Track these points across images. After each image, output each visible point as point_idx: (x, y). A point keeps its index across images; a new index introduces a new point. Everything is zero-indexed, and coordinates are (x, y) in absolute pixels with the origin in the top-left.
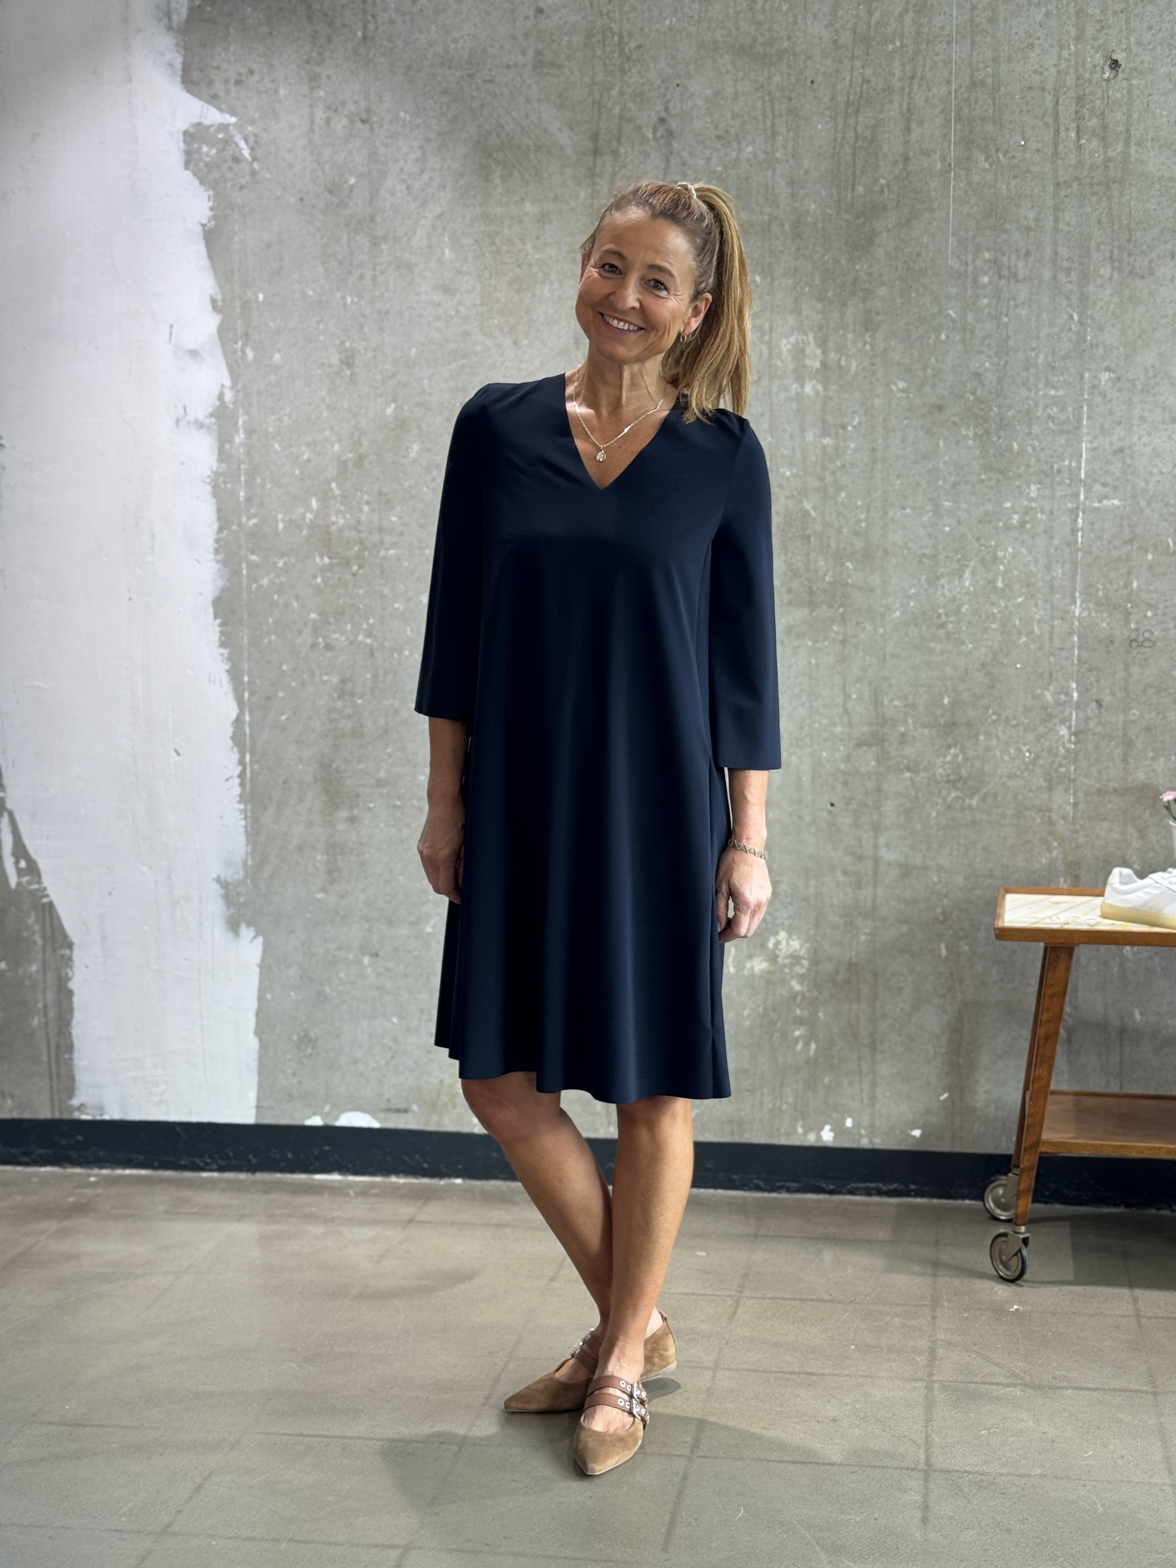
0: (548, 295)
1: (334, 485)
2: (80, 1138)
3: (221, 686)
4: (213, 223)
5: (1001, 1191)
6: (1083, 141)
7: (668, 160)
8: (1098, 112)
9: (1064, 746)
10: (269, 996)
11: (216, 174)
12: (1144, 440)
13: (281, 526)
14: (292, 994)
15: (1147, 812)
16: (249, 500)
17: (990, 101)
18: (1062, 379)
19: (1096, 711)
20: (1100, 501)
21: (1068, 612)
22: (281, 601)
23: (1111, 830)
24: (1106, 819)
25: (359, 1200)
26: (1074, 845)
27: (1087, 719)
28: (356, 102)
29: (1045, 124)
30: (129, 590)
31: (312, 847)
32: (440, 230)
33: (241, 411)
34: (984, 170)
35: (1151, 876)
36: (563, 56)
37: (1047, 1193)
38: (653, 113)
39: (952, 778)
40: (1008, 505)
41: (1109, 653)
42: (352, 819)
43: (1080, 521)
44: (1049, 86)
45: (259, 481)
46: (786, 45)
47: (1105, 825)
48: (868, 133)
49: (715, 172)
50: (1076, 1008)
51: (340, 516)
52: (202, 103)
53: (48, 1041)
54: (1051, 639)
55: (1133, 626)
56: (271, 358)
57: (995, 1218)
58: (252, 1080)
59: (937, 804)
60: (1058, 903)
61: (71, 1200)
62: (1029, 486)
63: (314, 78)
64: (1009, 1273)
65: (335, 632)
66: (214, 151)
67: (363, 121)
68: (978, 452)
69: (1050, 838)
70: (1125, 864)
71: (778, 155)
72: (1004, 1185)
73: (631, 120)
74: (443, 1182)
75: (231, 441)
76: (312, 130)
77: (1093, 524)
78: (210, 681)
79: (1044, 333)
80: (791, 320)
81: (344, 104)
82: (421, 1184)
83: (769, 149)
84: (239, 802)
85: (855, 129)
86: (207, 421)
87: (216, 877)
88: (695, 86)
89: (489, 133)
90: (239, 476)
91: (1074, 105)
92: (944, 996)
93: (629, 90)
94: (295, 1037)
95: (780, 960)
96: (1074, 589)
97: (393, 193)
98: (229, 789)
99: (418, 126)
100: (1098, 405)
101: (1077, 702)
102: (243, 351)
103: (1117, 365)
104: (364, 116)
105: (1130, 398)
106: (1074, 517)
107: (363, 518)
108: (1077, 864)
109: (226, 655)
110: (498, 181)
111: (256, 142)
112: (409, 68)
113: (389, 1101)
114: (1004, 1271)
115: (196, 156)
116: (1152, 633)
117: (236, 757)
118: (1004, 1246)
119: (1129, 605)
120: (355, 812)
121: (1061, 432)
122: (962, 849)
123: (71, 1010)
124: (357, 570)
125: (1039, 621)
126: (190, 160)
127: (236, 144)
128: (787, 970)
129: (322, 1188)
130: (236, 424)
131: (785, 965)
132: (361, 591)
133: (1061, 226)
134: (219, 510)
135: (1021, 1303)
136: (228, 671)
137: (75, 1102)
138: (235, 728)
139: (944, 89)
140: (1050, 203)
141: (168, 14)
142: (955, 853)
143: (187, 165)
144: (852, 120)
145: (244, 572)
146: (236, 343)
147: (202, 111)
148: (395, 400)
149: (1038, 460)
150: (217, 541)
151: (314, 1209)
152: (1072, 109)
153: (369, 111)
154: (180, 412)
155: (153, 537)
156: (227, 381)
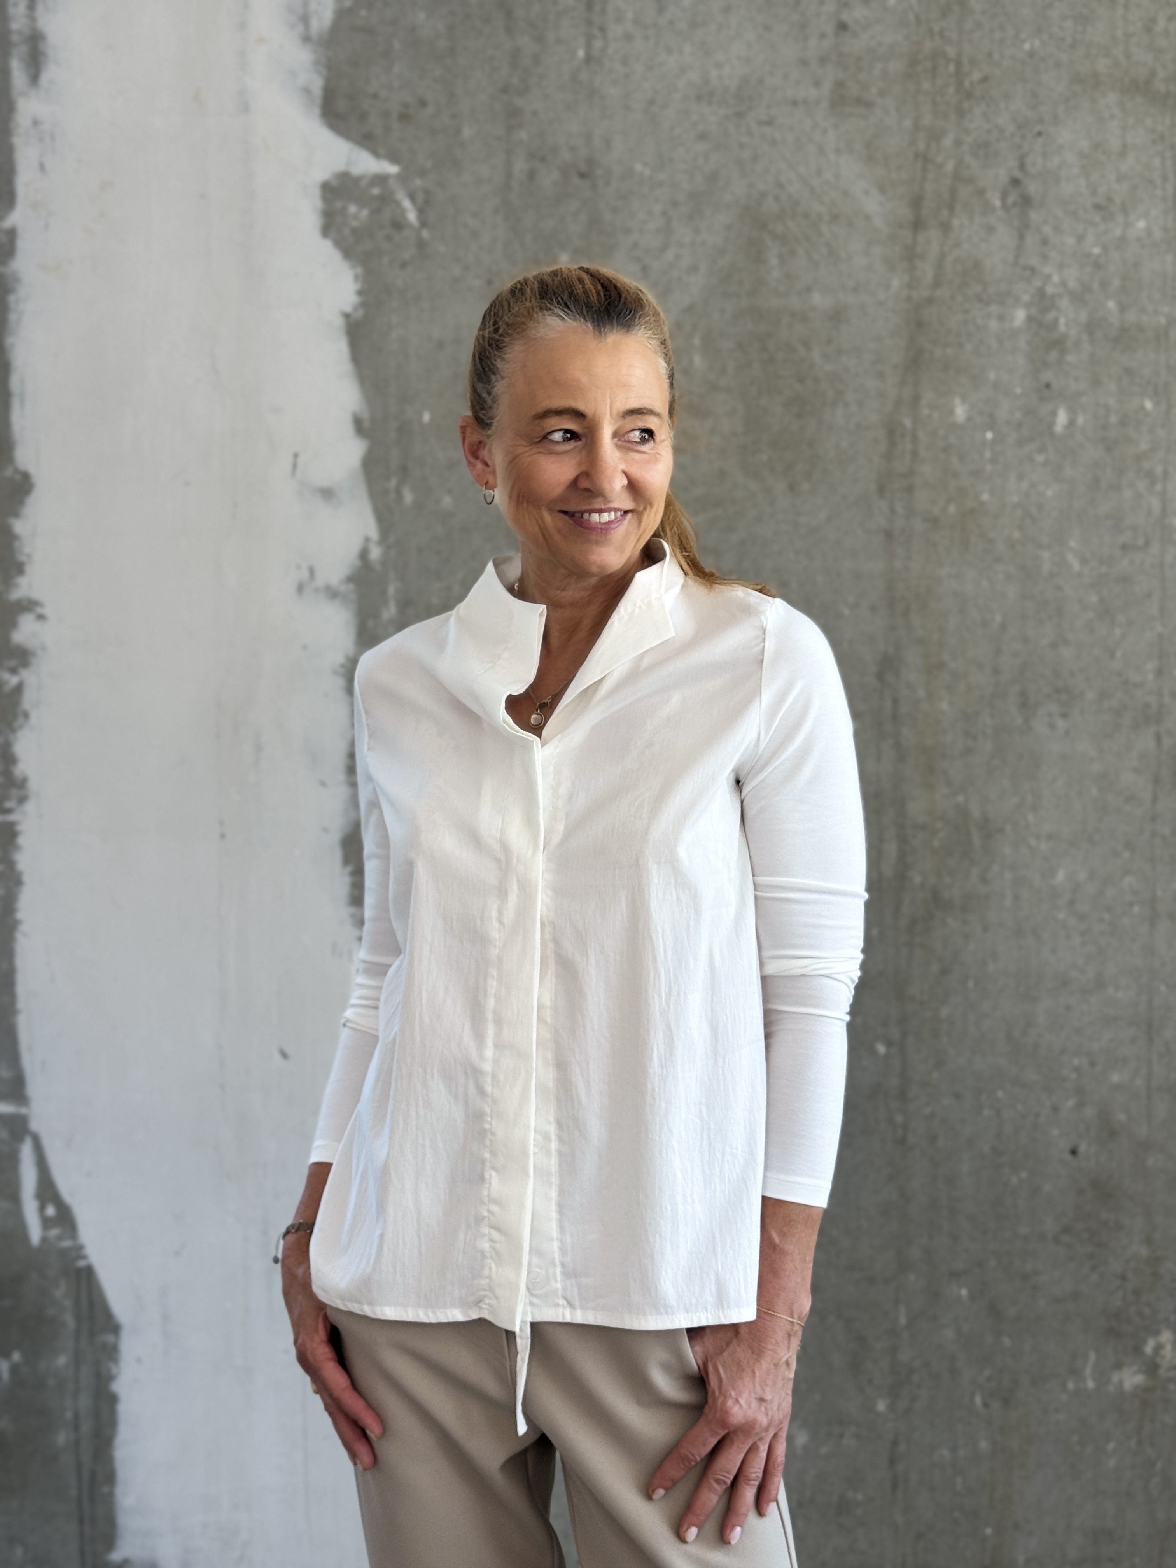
4: (360, 313)
7: (1021, 237)
11: (368, 245)
28: (572, 149)
30: (221, 823)
33: (392, 575)
36: (874, 90)
38: (1002, 172)
49: (1089, 255)
52: (352, 145)
53: (79, 1467)
56: (438, 501)
63: (514, 114)
66: (365, 213)
67: (582, 175)
73: (970, 181)
75: (377, 617)
76: (507, 186)
81: (554, 150)
86: (343, 588)
88: (1065, 135)
89: (764, 195)
93: (969, 139)
95: (1162, 1372)
99: (661, 184)
102: (399, 492)
104: (583, 168)
110: (774, 261)
111: (427, 202)
112: (651, 102)
115: (339, 219)
123: (113, 1423)
126: (331, 223)
127: (398, 204)
128: (1172, 1387)
130: (384, 592)
131: (1170, 1380)
137: (114, 1559)
141: (305, 19)
143: (326, 231)
146: (388, 479)
147: (350, 156)
153: (591, 162)
154: (304, 574)
155: (259, 748)
156: (373, 532)
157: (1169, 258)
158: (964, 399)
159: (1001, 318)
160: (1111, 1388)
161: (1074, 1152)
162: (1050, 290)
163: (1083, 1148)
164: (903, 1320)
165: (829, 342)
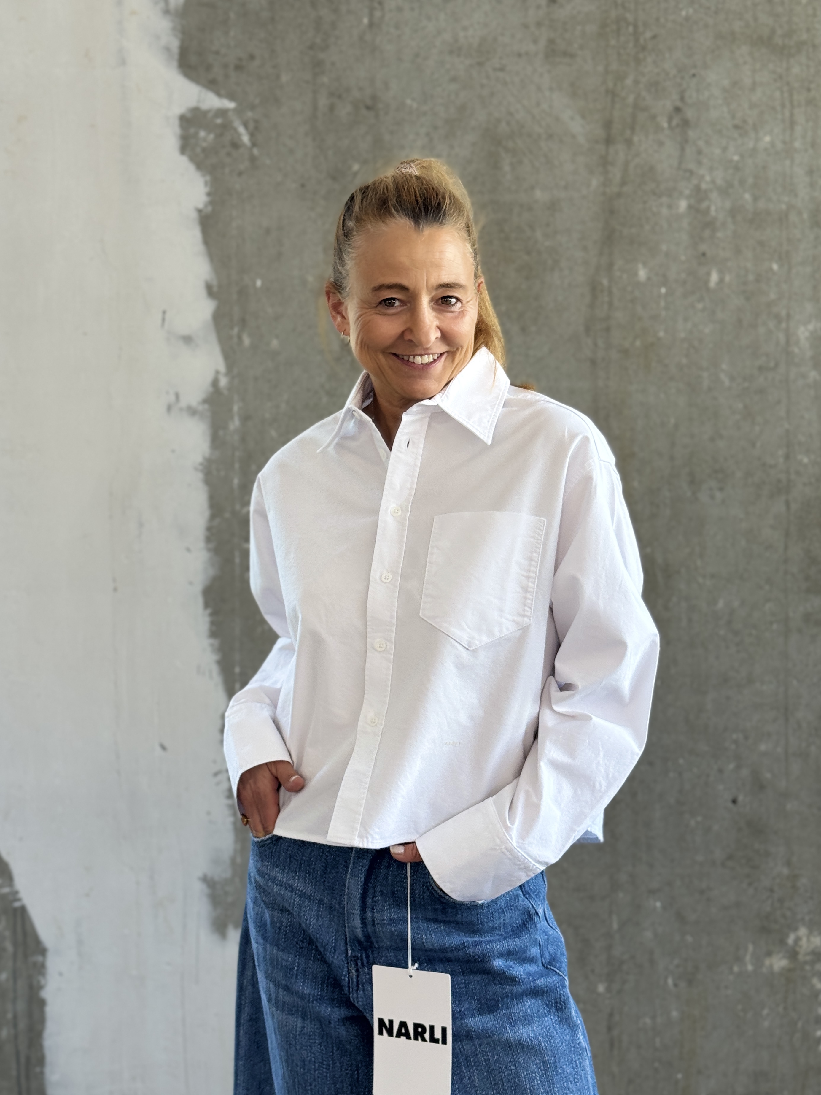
3: (211, 677)
4: (209, 209)
7: (683, 149)
11: (214, 160)
16: (243, 487)
28: (361, 89)
30: (114, 580)
33: (236, 397)
36: (576, 46)
38: (668, 102)
45: (254, 467)
46: (804, 36)
49: (731, 161)
52: (200, 88)
56: (268, 343)
63: (318, 64)
66: (211, 136)
67: (368, 108)
71: (797, 144)
73: (645, 109)
75: (226, 428)
76: (314, 116)
80: (809, 307)
81: (348, 90)
83: (787, 139)
87: (202, 875)
88: (712, 76)
89: (499, 120)
90: (233, 463)
93: (644, 80)
95: (801, 957)
98: (218, 784)
99: (425, 114)
102: (240, 337)
104: (369, 103)
109: (216, 646)
110: (507, 168)
111: (256, 128)
112: (417, 55)
115: (193, 141)
123: (43, 1021)
126: (186, 144)
127: (235, 130)
128: (808, 968)
130: (231, 410)
131: (806, 963)
134: (211, 498)
136: (218, 662)
143: (183, 149)
145: (237, 560)
146: (232, 328)
147: (199, 96)
150: (209, 529)
153: (374, 98)
154: (172, 398)
155: (141, 525)
156: (222, 367)
157: (788, 162)
158: (645, 264)
159: (670, 207)
160: (764, 970)
161: (734, 801)
162: (704, 186)
163: (741, 798)
164: (615, 926)
165: (548, 225)
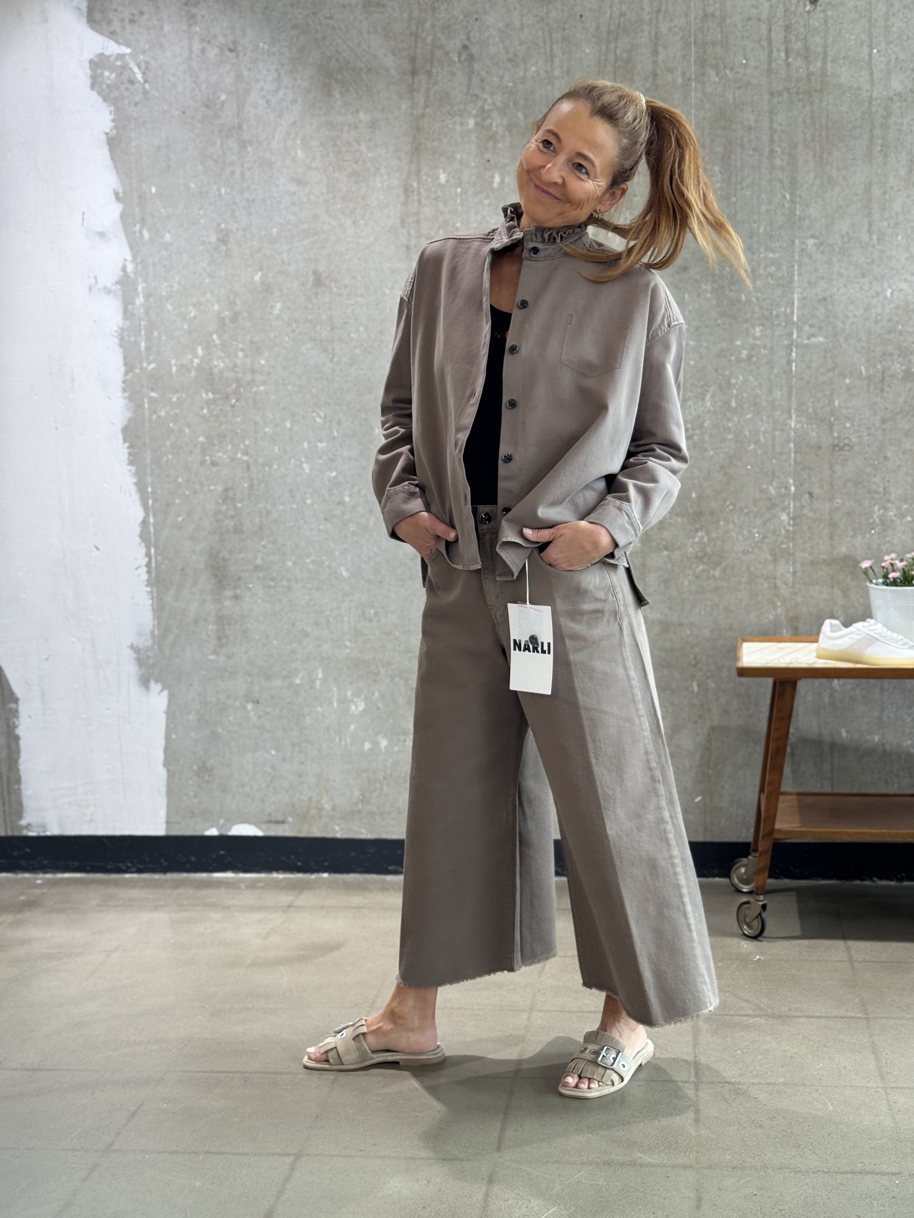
0: (379, 185)
1: (215, 337)
2: (28, 850)
3: (131, 495)
4: (114, 132)
5: (743, 870)
6: (790, 60)
7: (470, 78)
8: (802, 37)
9: (784, 527)
10: (174, 736)
11: (116, 94)
12: (842, 291)
13: (174, 369)
14: (192, 734)
15: (849, 578)
16: (148, 349)
17: (718, 29)
18: (778, 244)
19: (809, 501)
20: (809, 339)
21: (786, 425)
22: (176, 428)
23: (822, 592)
24: (817, 584)
25: (249, 892)
26: (793, 604)
27: (802, 507)
28: (225, 35)
29: (762, 46)
30: (55, 422)
31: (205, 620)
32: (293, 135)
33: (140, 279)
34: (715, 83)
35: (854, 625)
37: (777, 871)
38: (458, 42)
39: (700, 554)
40: (738, 343)
41: (817, 455)
42: (236, 597)
43: (794, 354)
44: (764, 17)
45: (156, 334)
47: (817, 588)
48: (625, 55)
49: (507, 87)
50: (797, 729)
51: (220, 361)
52: (103, 38)
53: (1, 775)
54: (773, 446)
55: (835, 434)
56: (163, 237)
57: (739, 891)
58: (162, 801)
59: (689, 575)
60: (783, 648)
61: (22, 898)
62: (754, 328)
63: (192, 17)
64: (751, 931)
65: (218, 451)
66: (114, 75)
67: (231, 50)
68: (715, 302)
69: (775, 599)
70: (833, 617)
71: (556, 73)
72: (745, 866)
73: (441, 47)
74: (313, 876)
75: (133, 303)
76: (190, 58)
77: (804, 356)
78: (121, 491)
79: (764, 208)
81: (215, 37)
82: (296, 878)
83: (549, 69)
84: (147, 586)
85: (615, 53)
87: (130, 644)
88: (490, 20)
89: (330, 58)
90: (140, 331)
91: (783, 31)
92: (696, 722)
93: (439, 24)
94: (195, 767)
96: (790, 408)
97: (255, 107)
98: (138, 576)
99: (274, 54)
100: (806, 265)
101: (794, 494)
102: (141, 232)
103: (820, 233)
104: (231, 46)
105: (830, 259)
106: (789, 351)
107: (239, 362)
108: (796, 618)
109: (133, 471)
110: (338, 96)
111: (147, 68)
112: (266, 8)
113: (270, 815)
114: (748, 930)
115: (100, 80)
116: (850, 440)
117: (143, 550)
118: (747, 911)
119: (832, 419)
120: (238, 591)
121: (778, 285)
122: (709, 609)
123: (18, 751)
124: (235, 403)
125: (764, 432)
126: (95, 82)
127: (131, 69)
129: (219, 884)
130: (136, 289)
132: (238, 420)
133: (775, 126)
134: (125, 358)
135: (762, 954)
136: (136, 484)
137: (23, 822)
138: (142, 528)
139: (683, 21)
140: (766, 108)
142: (703, 612)
143: (93, 87)
144: (612, 46)
145: (146, 406)
146: (135, 226)
147: (103, 44)
148: (261, 269)
149: (761, 308)
150: (124, 382)
151: (214, 900)
152: (782, 35)
153: (235, 43)
154: (92, 281)
155: (73, 379)
156: (129, 256)
157: (549, 87)
158: (444, 170)
159: (462, 124)
162: (487, 107)
165: (370, 140)
